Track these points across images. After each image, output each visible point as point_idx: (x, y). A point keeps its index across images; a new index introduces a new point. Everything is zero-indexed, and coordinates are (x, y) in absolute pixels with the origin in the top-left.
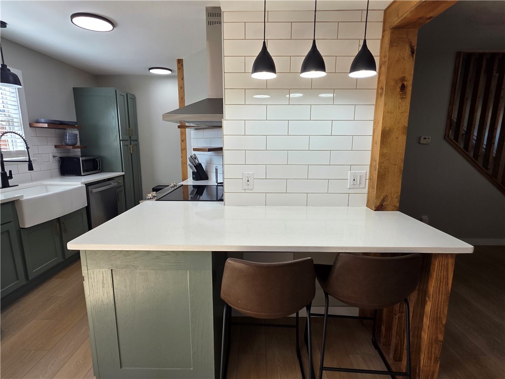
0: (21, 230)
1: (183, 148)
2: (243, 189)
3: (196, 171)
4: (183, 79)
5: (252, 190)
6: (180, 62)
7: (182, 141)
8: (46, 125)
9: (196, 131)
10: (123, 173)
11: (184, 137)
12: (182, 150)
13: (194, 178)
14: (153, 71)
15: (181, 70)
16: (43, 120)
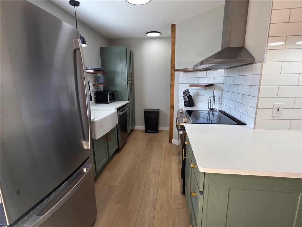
0: (94, 141)
1: (172, 85)
2: (272, 117)
3: (188, 100)
4: (175, 38)
5: (280, 117)
6: (173, 26)
7: (172, 80)
8: (92, 71)
9: (184, 73)
10: (129, 101)
11: (173, 77)
12: (171, 86)
13: (185, 105)
14: (149, 35)
15: (174, 32)
16: (89, 68)
